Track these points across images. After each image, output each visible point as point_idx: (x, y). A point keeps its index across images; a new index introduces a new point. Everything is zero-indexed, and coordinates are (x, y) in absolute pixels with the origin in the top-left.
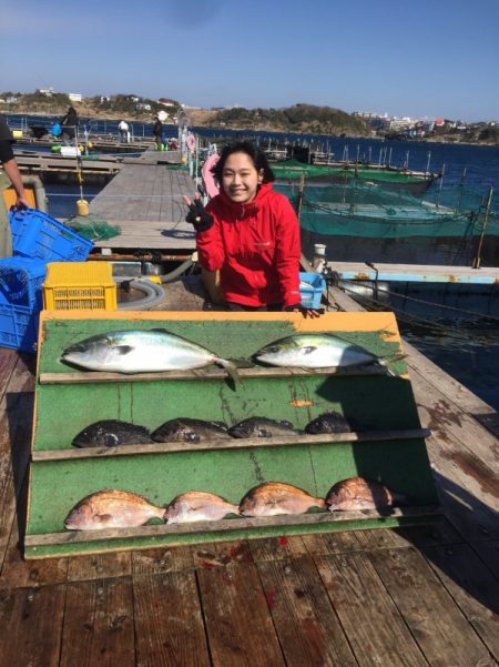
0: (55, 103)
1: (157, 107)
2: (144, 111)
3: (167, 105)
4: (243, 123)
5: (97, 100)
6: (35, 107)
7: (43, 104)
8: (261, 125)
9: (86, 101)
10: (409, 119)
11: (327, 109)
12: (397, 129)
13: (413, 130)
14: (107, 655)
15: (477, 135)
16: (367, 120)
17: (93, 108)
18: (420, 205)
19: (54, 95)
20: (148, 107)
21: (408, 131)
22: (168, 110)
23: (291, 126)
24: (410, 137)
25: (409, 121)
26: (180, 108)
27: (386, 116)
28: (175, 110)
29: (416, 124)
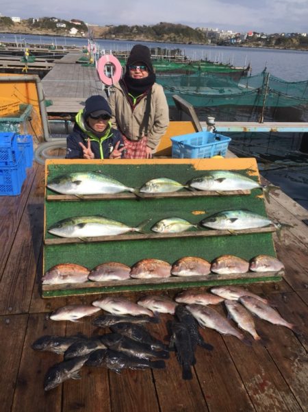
0: (3, 23)
1: (70, 26)
2: (60, 28)
3: (76, 23)
4: (126, 35)
5: (30, 21)
8: (138, 36)
9: (23, 22)
11: (179, 26)
12: (224, 38)
13: (234, 39)
15: (274, 42)
16: (205, 33)
17: (28, 26)
18: (237, 87)
19: (2, 18)
20: (64, 25)
21: (231, 39)
22: (77, 27)
23: (157, 36)
24: (232, 44)
25: (231, 33)
26: (85, 25)
27: (217, 30)
28: (82, 27)
29: (236, 35)
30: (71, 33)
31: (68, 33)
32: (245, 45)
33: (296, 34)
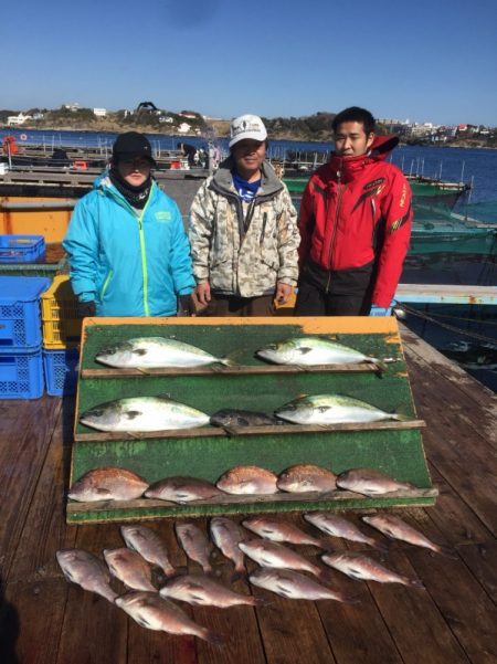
0: (81, 118)
1: (179, 120)
2: (165, 124)
3: (189, 117)
5: (121, 114)
6: (61, 122)
7: (69, 119)
8: (281, 134)
9: (110, 116)
10: (430, 125)
12: (419, 134)
13: (435, 135)
16: (388, 127)
17: (117, 122)
19: (79, 110)
20: (170, 120)
21: (430, 136)
22: (189, 121)
23: (311, 133)
24: (432, 143)
25: (431, 127)
26: (202, 119)
27: (407, 122)
28: (197, 122)
29: (438, 130)
30: (180, 130)
31: (176, 131)
32: (453, 146)
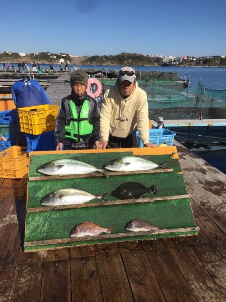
0: (13, 57)
1: (59, 57)
2: (53, 59)
3: (64, 56)
4: (98, 62)
5: (32, 55)
6: (4, 59)
7: (8, 58)
8: (106, 63)
9: (27, 56)
10: (171, 57)
11: (135, 54)
12: (166, 61)
13: (173, 62)
14: (89, 286)
15: (202, 62)
16: (153, 58)
17: (30, 59)
18: (180, 94)
19: (12, 54)
20: (55, 57)
21: (171, 62)
22: (64, 58)
23: (119, 62)
24: (172, 65)
25: (171, 58)
26: (70, 57)
27: (161, 56)
28: (67, 58)
29: (175, 59)
31: (58, 62)
32: (181, 66)
33: (218, 57)
